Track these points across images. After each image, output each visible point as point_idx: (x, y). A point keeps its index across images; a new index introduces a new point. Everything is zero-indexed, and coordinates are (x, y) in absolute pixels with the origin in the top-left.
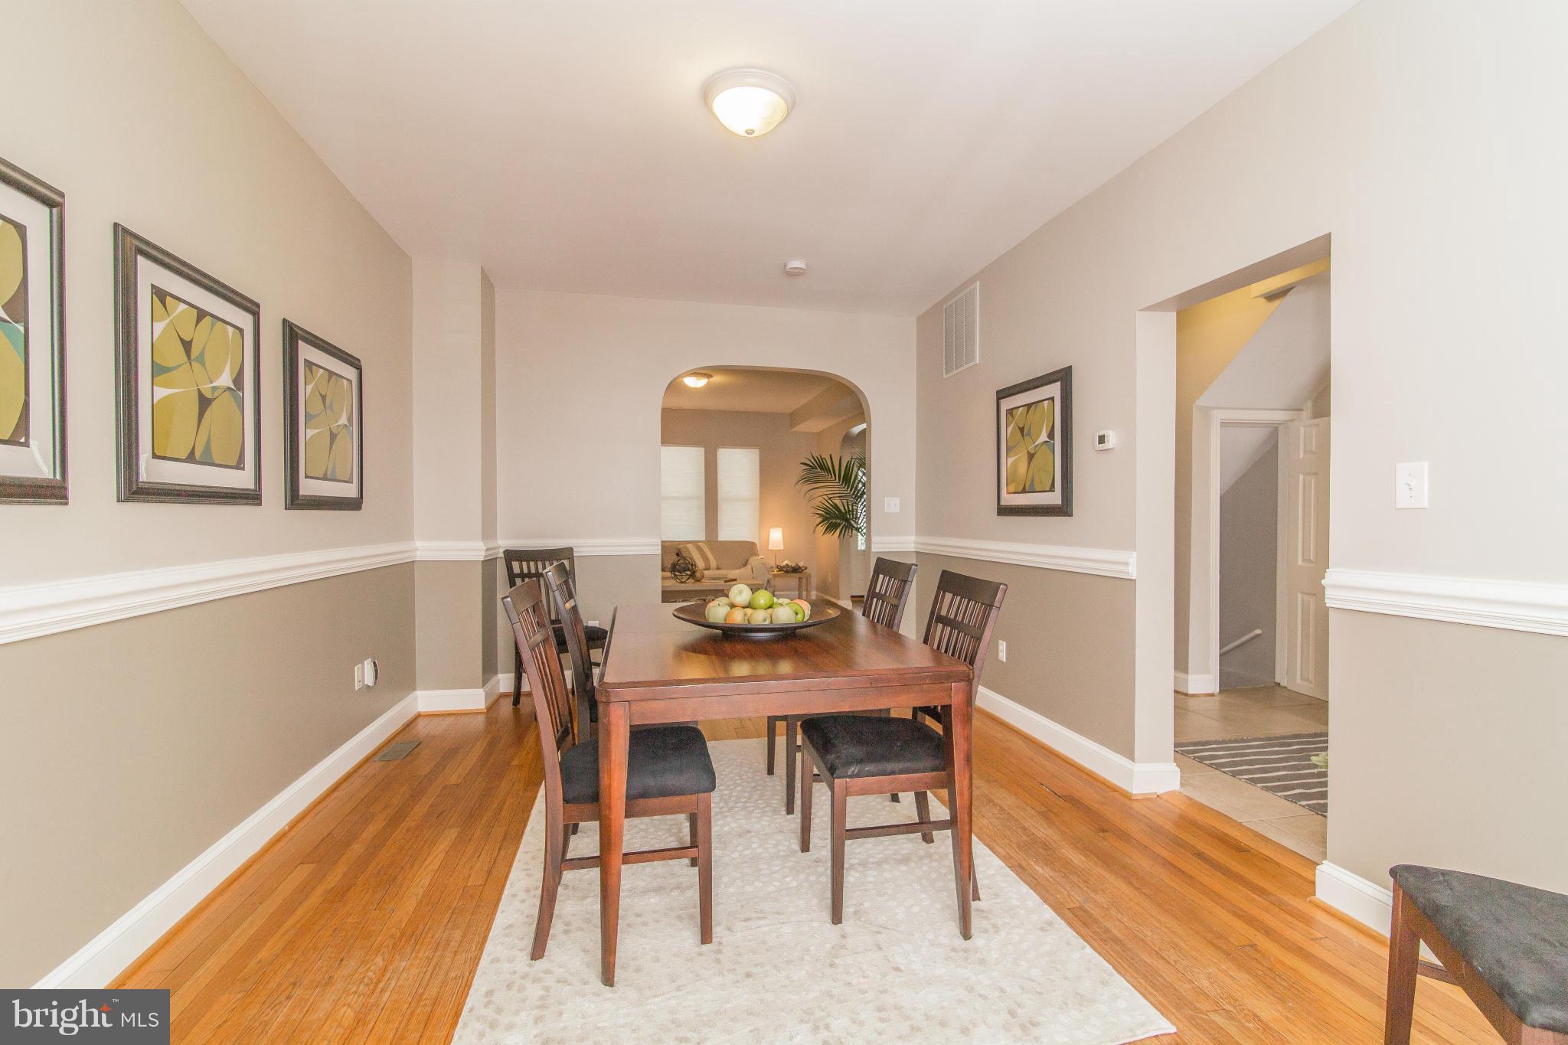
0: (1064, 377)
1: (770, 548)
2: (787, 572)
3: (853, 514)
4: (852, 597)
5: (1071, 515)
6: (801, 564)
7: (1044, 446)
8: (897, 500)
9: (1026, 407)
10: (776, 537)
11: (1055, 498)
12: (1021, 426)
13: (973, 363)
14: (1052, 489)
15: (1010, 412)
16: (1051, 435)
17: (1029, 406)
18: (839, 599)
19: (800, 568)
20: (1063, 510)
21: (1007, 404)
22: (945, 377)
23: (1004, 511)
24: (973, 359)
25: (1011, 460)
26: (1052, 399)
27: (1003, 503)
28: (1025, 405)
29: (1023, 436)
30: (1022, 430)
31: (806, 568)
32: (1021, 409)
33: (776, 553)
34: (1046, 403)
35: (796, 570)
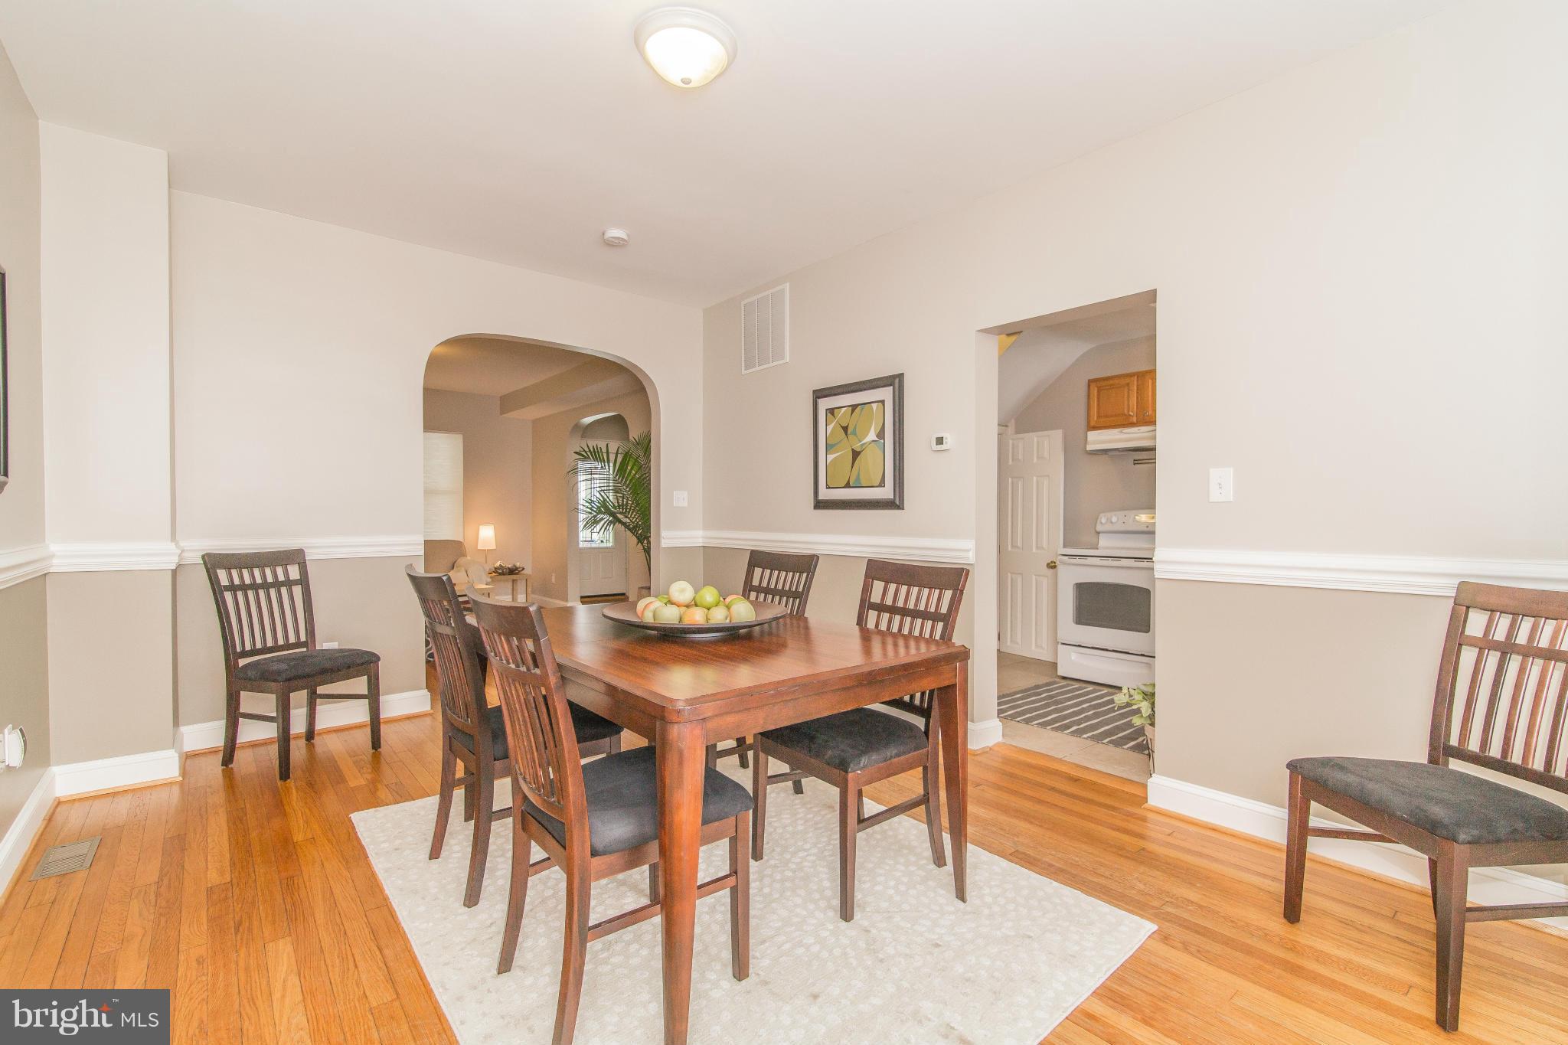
0: (895, 381)
1: (480, 547)
2: (503, 574)
3: (626, 509)
4: (582, 597)
5: (903, 509)
6: (518, 565)
7: (873, 444)
8: (685, 494)
9: (851, 408)
10: (487, 535)
11: (886, 493)
12: (844, 425)
13: (781, 362)
14: (882, 484)
15: (831, 411)
16: (881, 435)
17: (854, 407)
18: (567, 601)
19: (517, 569)
20: (894, 504)
21: (824, 404)
22: (744, 372)
23: (820, 505)
24: (783, 358)
25: (831, 457)
26: (883, 402)
27: (821, 497)
28: (849, 406)
29: (846, 434)
30: (845, 429)
31: (523, 569)
32: (844, 409)
33: (486, 553)
34: (874, 406)
35: (513, 571)
